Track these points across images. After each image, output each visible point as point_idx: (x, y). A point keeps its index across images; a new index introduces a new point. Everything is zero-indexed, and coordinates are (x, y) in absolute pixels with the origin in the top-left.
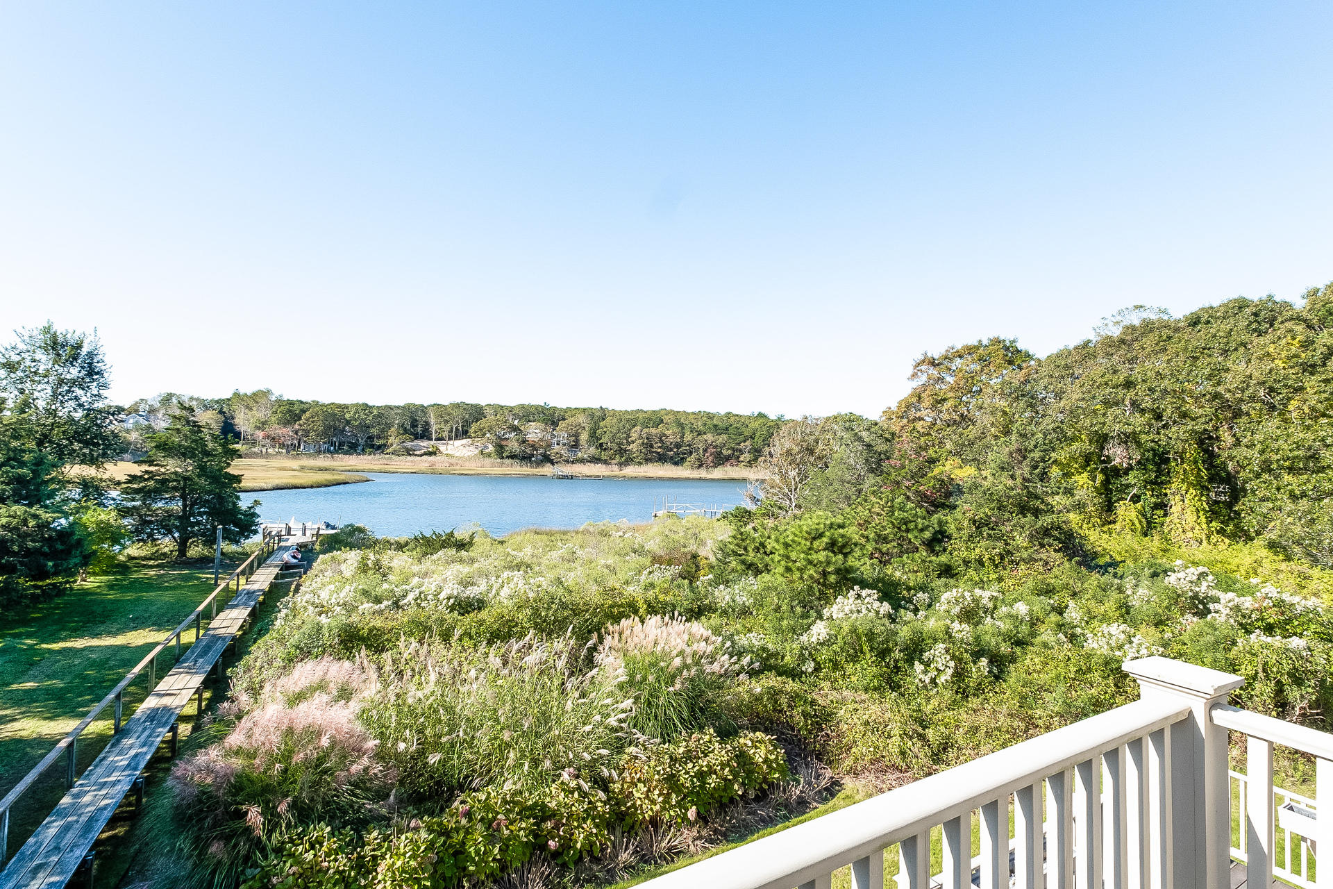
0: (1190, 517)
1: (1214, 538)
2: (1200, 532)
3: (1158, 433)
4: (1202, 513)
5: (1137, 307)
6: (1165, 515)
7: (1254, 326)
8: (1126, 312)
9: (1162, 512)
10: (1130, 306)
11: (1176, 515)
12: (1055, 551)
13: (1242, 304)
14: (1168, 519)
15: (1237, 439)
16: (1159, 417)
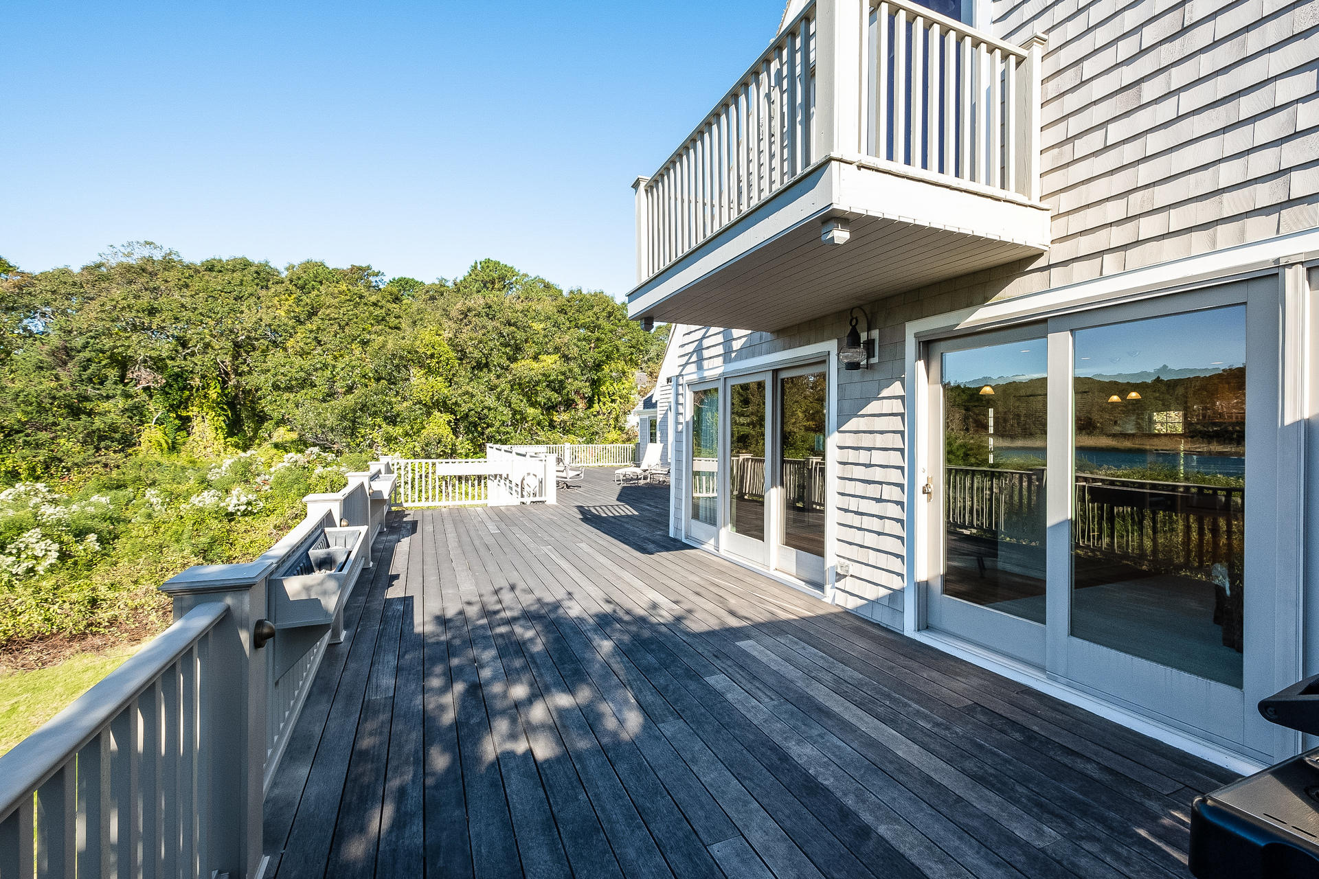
0: (210, 434)
1: (230, 449)
2: (219, 445)
3: (185, 359)
4: (220, 430)
5: (147, 243)
6: (189, 434)
7: (256, 281)
8: (136, 246)
9: (185, 433)
10: (142, 241)
11: (198, 434)
12: (115, 452)
13: (246, 264)
14: (191, 438)
15: (251, 368)
16: (184, 345)
